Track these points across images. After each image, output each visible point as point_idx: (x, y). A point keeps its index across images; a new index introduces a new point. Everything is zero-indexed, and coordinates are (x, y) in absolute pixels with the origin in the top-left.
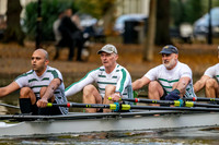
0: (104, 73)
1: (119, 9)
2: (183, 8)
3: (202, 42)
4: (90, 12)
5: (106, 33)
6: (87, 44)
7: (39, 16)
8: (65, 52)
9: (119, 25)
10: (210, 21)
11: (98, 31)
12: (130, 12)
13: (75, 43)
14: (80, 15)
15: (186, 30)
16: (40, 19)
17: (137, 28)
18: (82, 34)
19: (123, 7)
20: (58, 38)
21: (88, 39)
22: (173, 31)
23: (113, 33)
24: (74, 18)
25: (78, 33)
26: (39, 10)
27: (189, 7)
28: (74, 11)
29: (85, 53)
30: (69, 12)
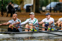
0: (31, 20)
1: (25, 2)
2: (43, 2)
4: (17, 3)
5: (21, 9)
6: (16, 12)
7: (2, 4)
8: (10, 14)
9: (25, 7)
11: (19, 9)
12: (28, 3)
13: (12, 12)
14: (14, 4)
15: (44, 8)
16: (2, 5)
17: (30, 8)
18: (14, 9)
19: (26, 2)
20: (8, 11)
21: (16, 11)
23: (23, 9)
24: (12, 5)
25: (13, 9)
26: (2, 3)
28: (12, 3)
30: (11, 3)
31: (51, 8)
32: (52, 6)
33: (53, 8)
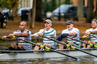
2: (47, 5)
3: (56, 20)
4: (7, 6)
6: (5, 20)
9: (20, 12)
10: (60, 10)
11: (10, 15)
12: (24, 7)
14: (2, 8)
15: (49, 14)
17: (27, 14)
19: (21, 4)
21: (6, 18)
22: (43, 15)
23: (17, 16)
27: (50, 4)
29: (4, 25)
31: (59, 13)
32: (61, 12)
33: (63, 14)
